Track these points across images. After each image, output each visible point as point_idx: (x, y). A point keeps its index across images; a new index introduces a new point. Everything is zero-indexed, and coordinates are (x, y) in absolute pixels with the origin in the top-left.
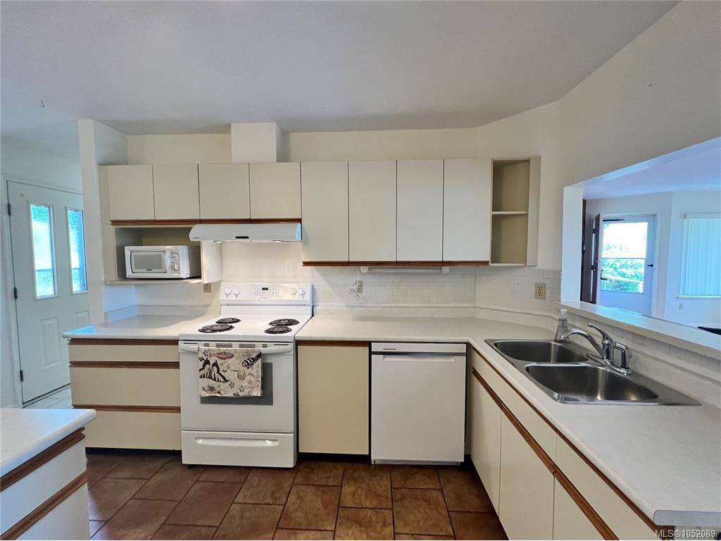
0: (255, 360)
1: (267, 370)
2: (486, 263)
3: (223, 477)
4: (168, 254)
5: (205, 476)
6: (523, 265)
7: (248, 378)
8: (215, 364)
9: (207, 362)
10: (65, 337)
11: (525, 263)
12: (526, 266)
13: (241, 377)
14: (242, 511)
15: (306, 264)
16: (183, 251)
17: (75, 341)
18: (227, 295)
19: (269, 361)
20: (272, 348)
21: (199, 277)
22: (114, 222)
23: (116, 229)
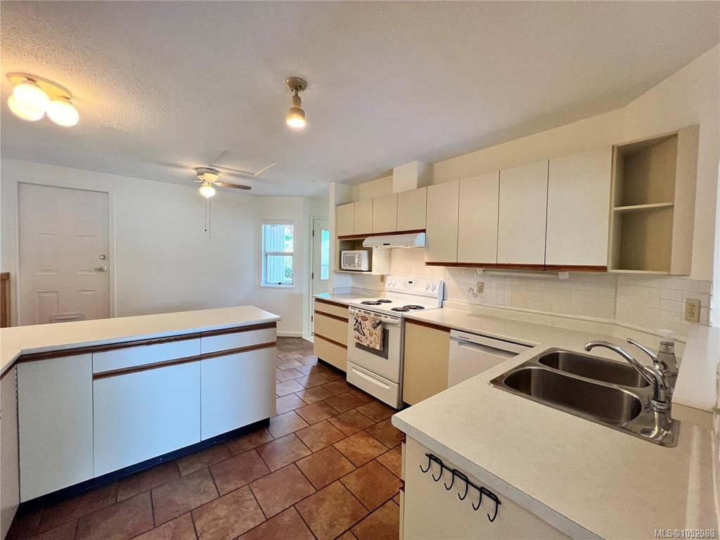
0: (378, 324)
1: (385, 334)
2: (604, 269)
3: (360, 396)
4: (357, 256)
5: (353, 392)
6: (666, 273)
7: (374, 335)
8: (360, 323)
9: (357, 321)
10: (313, 297)
11: (669, 271)
12: (669, 275)
13: (371, 335)
14: (355, 414)
15: (428, 264)
16: (364, 254)
17: (318, 300)
18: (389, 285)
19: (387, 328)
20: (389, 320)
21: (371, 271)
22: (340, 237)
23: (340, 242)
